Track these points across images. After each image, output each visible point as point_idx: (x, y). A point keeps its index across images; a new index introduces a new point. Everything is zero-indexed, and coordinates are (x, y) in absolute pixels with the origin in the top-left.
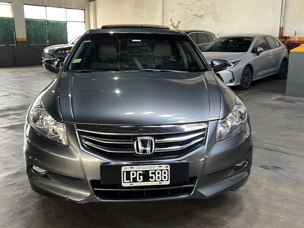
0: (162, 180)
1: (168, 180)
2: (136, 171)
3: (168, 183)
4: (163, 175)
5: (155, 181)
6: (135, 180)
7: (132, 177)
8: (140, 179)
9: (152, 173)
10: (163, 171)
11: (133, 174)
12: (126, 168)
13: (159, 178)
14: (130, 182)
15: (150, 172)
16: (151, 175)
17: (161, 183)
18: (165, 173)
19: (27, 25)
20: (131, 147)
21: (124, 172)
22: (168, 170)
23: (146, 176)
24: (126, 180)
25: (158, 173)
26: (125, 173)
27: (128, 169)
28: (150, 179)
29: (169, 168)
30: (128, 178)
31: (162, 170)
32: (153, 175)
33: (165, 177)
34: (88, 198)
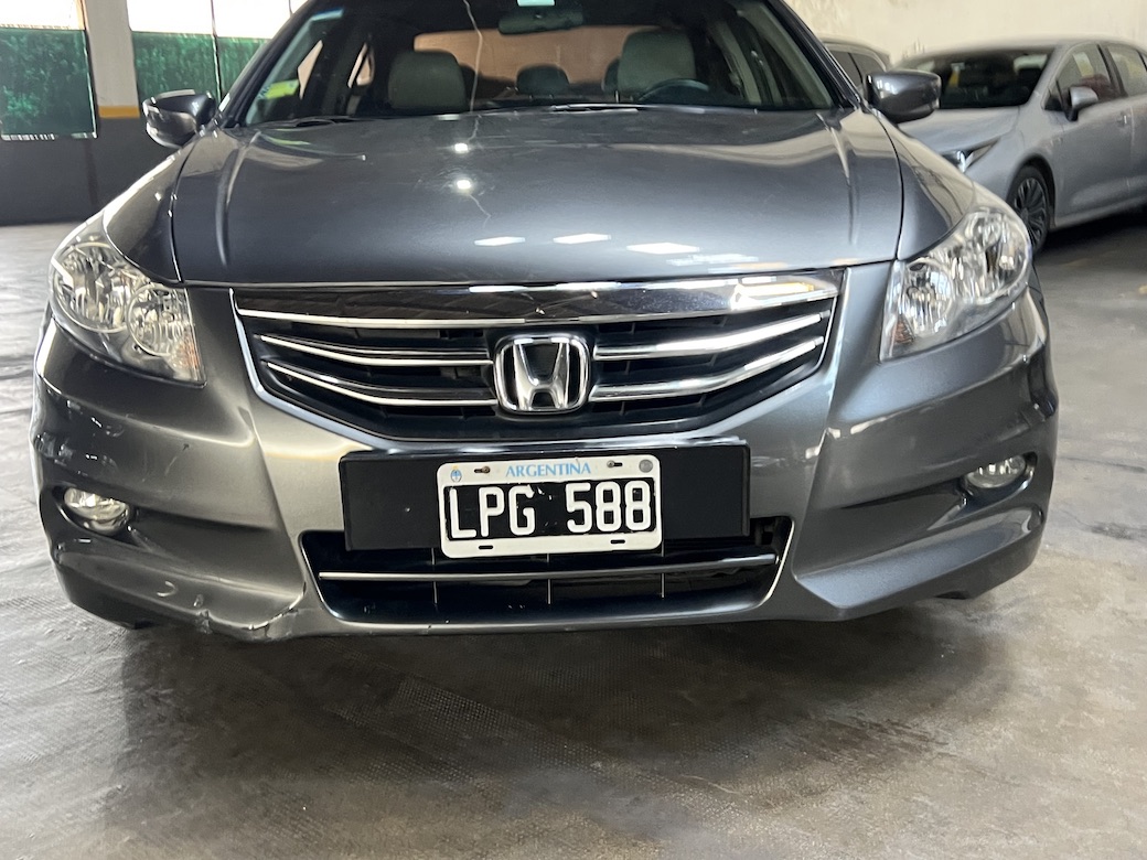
0: (624, 529)
1: (651, 528)
2: (506, 488)
3: (653, 540)
4: (631, 506)
5: (595, 530)
6: (500, 528)
7: (485, 512)
8: (522, 522)
9: (579, 496)
10: (629, 488)
11: (492, 501)
12: (455, 473)
13: (609, 517)
14: (479, 537)
15: (570, 490)
16: (572, 506)
17: (623, 542)
18: (638, 495)
19: (137, 56)
20: (480, 380)
21: (447, 491)
22: (650, 481)
23: (550, 509)
24: (462, 527)
25: (608, 496)
26: (453, 494)
27: (467, 474)
28: (571, 525)
29: (655, 474)
30: (469, 519)
31: (622, 483)
32: (585, 506)
33: (638, 516)
34: (295, 614)
